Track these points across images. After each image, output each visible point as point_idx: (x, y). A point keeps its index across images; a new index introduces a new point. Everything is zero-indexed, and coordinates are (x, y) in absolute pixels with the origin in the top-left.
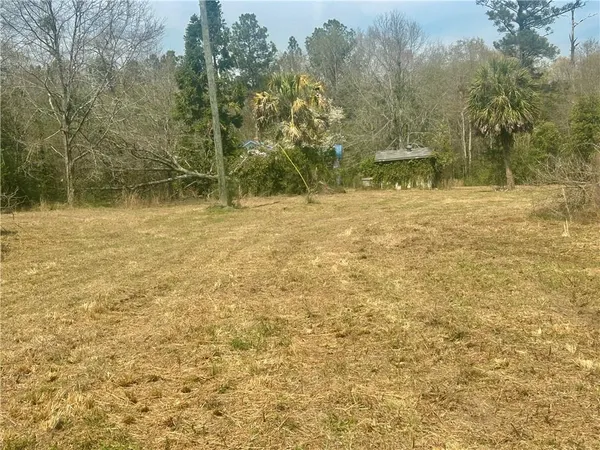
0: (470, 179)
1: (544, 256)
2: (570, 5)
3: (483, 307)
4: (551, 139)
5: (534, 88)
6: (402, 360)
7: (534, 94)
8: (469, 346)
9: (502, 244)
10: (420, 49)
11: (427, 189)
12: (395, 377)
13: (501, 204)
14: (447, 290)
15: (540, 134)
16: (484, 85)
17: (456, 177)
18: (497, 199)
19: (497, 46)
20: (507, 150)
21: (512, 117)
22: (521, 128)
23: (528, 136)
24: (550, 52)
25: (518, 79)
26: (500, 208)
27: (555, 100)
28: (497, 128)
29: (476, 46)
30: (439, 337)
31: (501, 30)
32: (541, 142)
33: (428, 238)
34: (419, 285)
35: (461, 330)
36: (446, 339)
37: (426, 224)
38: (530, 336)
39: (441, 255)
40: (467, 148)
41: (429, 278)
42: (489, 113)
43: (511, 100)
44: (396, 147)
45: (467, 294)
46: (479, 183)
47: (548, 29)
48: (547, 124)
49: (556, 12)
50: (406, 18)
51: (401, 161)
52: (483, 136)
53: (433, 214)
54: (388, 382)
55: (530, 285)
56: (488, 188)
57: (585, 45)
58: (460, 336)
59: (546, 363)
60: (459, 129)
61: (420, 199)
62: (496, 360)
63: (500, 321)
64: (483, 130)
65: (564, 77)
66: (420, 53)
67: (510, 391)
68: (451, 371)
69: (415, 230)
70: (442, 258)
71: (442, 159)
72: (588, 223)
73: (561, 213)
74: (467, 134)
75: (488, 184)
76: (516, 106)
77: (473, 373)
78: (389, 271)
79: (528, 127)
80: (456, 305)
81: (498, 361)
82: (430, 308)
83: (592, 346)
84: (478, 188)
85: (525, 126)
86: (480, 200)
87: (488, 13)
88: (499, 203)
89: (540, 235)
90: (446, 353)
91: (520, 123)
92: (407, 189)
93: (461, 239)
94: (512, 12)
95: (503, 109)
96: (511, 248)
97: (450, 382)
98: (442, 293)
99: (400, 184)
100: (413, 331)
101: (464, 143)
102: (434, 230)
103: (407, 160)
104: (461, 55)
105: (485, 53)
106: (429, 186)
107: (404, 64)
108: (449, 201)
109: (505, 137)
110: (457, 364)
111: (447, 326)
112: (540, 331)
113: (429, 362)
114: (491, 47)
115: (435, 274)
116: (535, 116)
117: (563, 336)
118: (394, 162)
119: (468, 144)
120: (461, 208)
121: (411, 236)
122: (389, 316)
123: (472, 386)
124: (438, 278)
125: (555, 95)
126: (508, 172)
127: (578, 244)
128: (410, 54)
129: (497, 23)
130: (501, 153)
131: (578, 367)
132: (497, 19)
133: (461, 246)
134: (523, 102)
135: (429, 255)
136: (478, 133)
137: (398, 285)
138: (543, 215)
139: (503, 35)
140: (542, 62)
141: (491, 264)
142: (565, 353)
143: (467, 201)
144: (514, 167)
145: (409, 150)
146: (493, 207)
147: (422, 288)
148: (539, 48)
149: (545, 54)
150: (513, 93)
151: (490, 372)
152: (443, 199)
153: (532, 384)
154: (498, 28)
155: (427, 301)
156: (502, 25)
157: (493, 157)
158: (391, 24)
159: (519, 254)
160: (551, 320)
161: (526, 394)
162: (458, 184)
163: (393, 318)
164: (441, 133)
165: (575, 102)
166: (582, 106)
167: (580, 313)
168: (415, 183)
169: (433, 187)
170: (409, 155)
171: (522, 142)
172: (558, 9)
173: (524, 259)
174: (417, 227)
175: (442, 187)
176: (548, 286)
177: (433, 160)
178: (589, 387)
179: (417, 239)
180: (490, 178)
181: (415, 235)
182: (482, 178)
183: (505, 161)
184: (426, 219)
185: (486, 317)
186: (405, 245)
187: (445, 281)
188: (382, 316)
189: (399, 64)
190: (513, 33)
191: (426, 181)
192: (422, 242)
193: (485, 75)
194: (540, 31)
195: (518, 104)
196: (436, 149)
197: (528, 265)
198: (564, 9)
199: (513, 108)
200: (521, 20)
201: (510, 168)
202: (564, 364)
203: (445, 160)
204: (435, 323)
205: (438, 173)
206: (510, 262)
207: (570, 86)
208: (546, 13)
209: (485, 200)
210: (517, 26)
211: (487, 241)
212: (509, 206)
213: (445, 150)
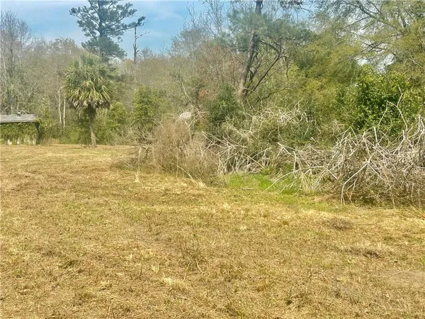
0: (64, 139)
1: (124, 196)
2: (134, 24)
3: (87, 239)
4: (121, 114)
5: (111, 77)
6: (26, 288)
7: (111, 82)
8: (79, 272)
9: (93, 188)
10: (28, 42)
11: (32, 145)
12: (20, 303)
13: (89, 158)
14: (56, 224)
15: (113, 110)
16: (76, 72)
17: (54, 137)
18: (85, 154)
19: (84, 46)
20: (92, 119)
21: (96, 96)
22: (102, 105)
23: (105, 111)
24: (121, 54)
25: (100, 71)
26: (88, 161)
27: (123, 88)
28: (85, 103)
29: (69, 44)
30: (55, 265)
31: (87, 35)
32: (114, 116)
33: (37, 184)
34: (33, 222)
35: (73, 259)
36: (60, 267)
37: (34, 172)
38: (125, 260)
39: (49, 196)
40: (62, 116)
41: (41, 216)
42: (80, 92)
43: (95, 85)
44: (8, 112)
45: (73, 227)
46: (70, 142)
47: (119, 38)
48: (118, 103)
49: (125, 27)
50: (17, 18)
51: (12, 123)
52: (75, 108)
53: (39, 164)
54: (15, 309)
55: (118, 220)
56: (78, 146)
57: (144, 52)
58: (71, 263)
59: (139, 283)
60: (56, 103)
61: (28, 152)
62: (102, 283)
63: (101, 250)
64: (75, 104)
65: (129, 72)
66: (27, 44)
67: (115, 308)
68: (68, 294)
69: (26, 177)
70: (49, 199)
71: (45, 124)
72: (150, 173)
73: (131, 166)
74: (62, 106)
75: (77, 143)
76: (99, 89)
77: (86, 295)
78: (8, 211)
79: (106, 104)
80: (65, 237)
81: (103, 283)
82: (45, 241)
83: (169, 266)
84: (70, 146)
85: (105, 104)
86: (73, 155)
87: (78, 22)
88: (87, 157)
89: (119, 181)
90: (62, 280)
91: (101, 101)
92: (16, 144)
93: (63, 184)
94: (95, 23)
95: (89, 90)
96: (100, 191)
97: (67, 305)
98: (53, 228)
99: (11, 140)
100: (32, 261)
101: (60, 113)
102: (41, 176)
103: (18, 123)
104: (58, 49)
105: (75, 50)
106: (34, 142)
107: (15, 52)
108: (50, 154)
109: (91, 110)
110: (71, 288)
111: (60, 255)
112: (131, 256)
113: (48, 288)
114: (80, 46)
115: (45, 212)
116: (111, 97)
117: (148, 259)
118: (6, 123)
119: (63, 113)
120: (59, 160)
121: (24, 181)
122: (11, 249)
123: (85, 307)
124: (48, 215)
125: (123, 84)
126: (93, 135)
127: (146, 188)
128: (20, 45)
129: (85, 30)
130: (87, 121)
131: (162, 284)
132: (85, 27)
133: (63, 189)
134: (103, 87)
135: (40, 197)
136: (72, 106)
137: (16, 222)
138: (119, 166)
139: (89, 39)
140: (114, 60)
141: (87, 203)
142: (151, 273)
143: (64, 155)
144: (96, 131)
145: (19, 115)
146: (83, 160)
147: (36, 224)
148: (113, 51)
149: (117, 55)
150: (97, 80)
151: (99, 294)
152: (46, 153)
153: (132, 301)
154: (85, 33)
155: (42, 235)
156: (88, 31)
157: (82, 124)
158: (5, 20)
159: (107, 196)
160: (138, 247)
161: (129, 310)
162: (55, 142)
163: (15, 251)
164: (44, 104)
165: (136, 90)
166: (141, 93)
167: (157, 240)
168: (23, 141)
169: (37, 144)
170: (19, 119)
171: (102, 114)
172: (126, 25)
173: (110, 199)
174: (27, 174)
175: (44, 144)
176: (131, 219)
177: (37, 124)
178: (173, 300)
179: (29, 184)
180: (79, 139)
181: (27, 181)
182: (73, 138)
183: (90, 127)
184: (34, 168)
185: (89, 246)
186: (19, 189)
187: (55, 218)
188: (5, 249)
189: (11, 51)
190: (95, 38)
191: (31, 139)
192: (33, 186)
193: (76, 65)
194: (114, 39)
195: (100, 88)
196: (40, 116)
197: (114, 203)
198: (130, 26)
199: (97, 91)
200: (101, 29)
201: (94, 132)
202: (152, 282)
203: (46, 125)
204: (50, 254)
205: (41, 133)
206: (101, 201)
207: (133, 79)
208: (118, 27)
209: (77, 155)
210: (98, 34)
211: (82, 185)
212: (94, 160)
213: (47, 117)
